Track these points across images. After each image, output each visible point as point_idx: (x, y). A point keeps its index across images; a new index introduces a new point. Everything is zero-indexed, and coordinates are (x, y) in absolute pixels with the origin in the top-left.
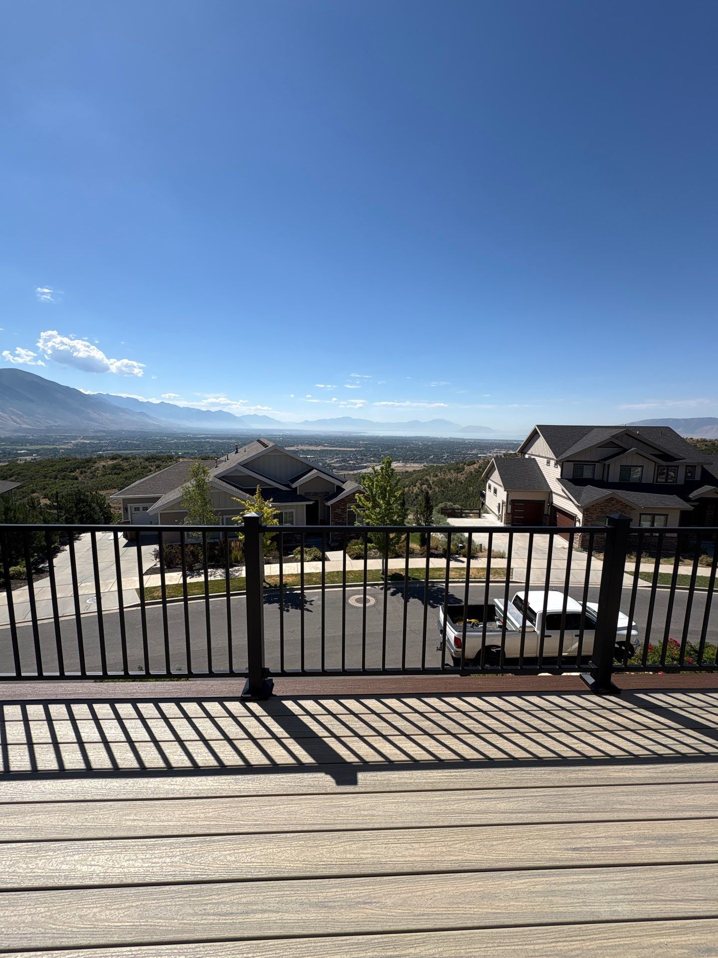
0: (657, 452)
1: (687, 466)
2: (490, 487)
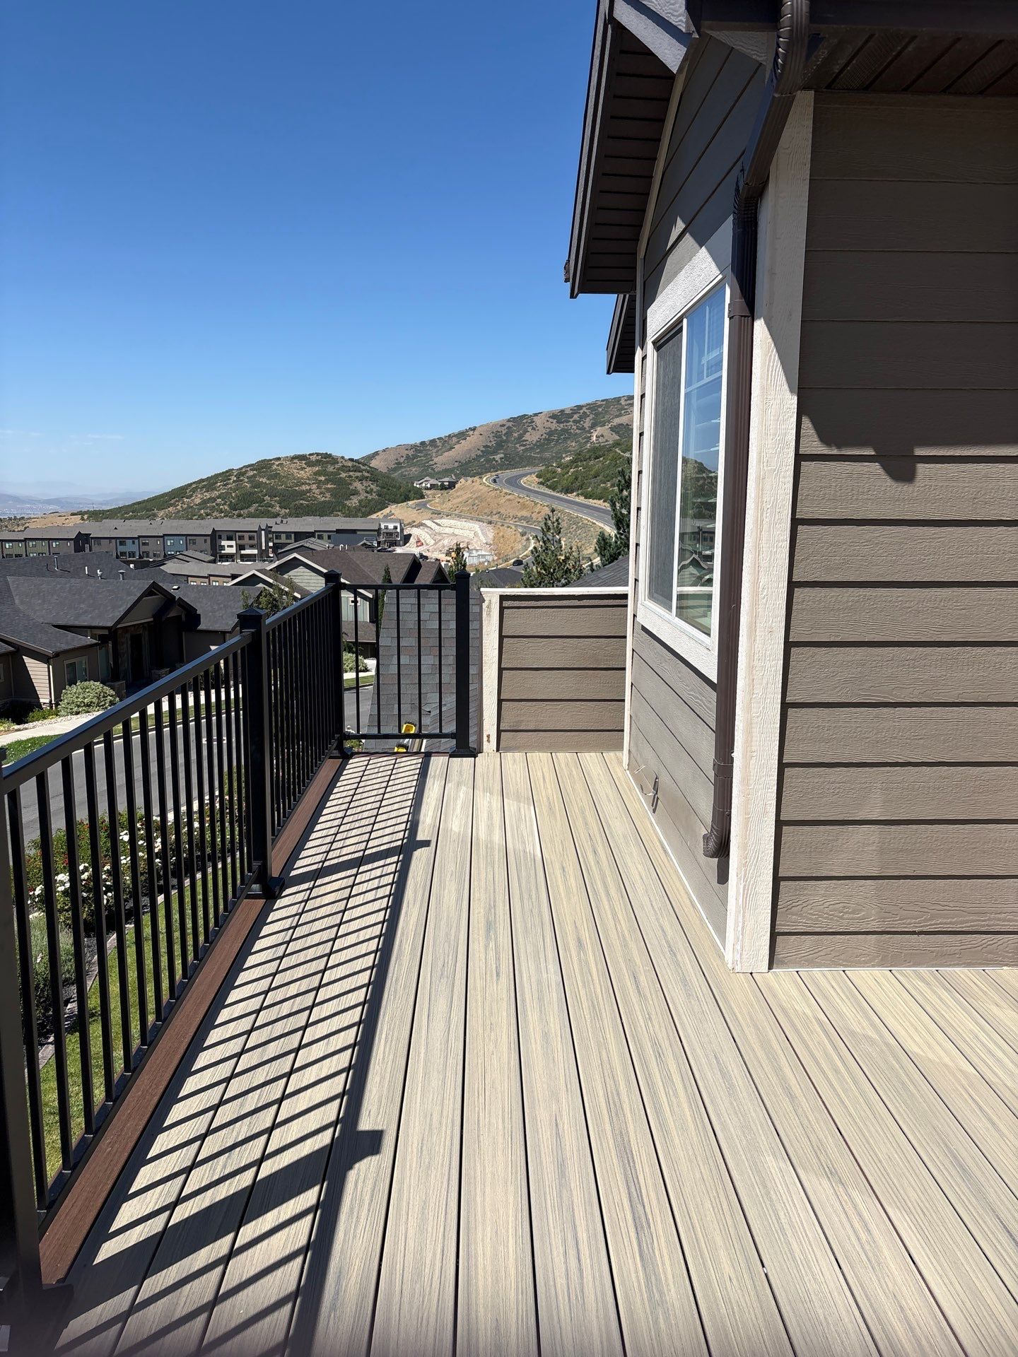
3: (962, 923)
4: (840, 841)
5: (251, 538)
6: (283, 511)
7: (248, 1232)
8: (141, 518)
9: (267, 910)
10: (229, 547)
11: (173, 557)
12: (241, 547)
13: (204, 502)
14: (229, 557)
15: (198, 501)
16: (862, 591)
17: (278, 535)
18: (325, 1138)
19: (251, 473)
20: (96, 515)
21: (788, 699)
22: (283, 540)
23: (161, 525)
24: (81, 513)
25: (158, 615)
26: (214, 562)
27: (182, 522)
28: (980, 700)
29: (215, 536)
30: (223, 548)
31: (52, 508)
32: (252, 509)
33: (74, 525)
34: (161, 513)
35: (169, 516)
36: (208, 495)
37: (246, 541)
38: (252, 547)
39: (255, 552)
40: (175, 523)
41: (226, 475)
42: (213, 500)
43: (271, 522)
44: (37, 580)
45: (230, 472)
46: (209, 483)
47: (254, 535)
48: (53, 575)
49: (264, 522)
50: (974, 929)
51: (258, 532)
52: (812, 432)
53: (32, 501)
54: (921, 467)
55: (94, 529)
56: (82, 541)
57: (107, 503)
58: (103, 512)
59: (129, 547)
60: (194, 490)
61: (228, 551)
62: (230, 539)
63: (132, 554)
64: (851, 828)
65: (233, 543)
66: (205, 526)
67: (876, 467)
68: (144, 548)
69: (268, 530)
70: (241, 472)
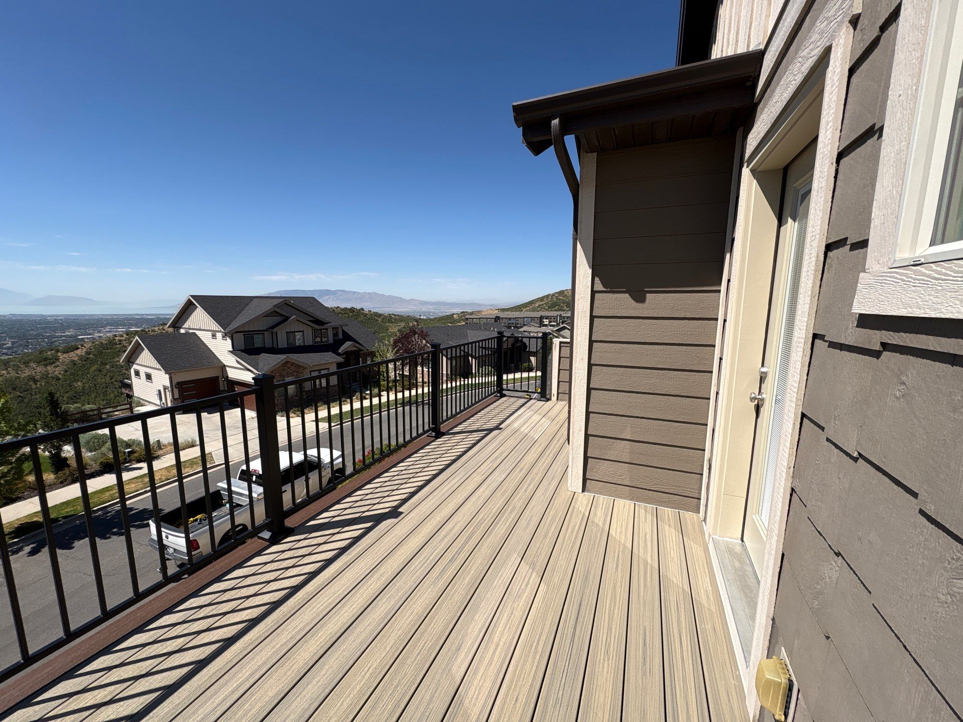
0: (311, 319)
1: (333, 328)
2: (137, 373)
3: (669, 489)
4: (614, 446)
5: (554, 319)
6: (567, 309)
7: (346, 529)
8: (518, 311)
9: (434, 441)
10: (546, 322)
11: (526, 325)
12: (550, 322)
13: (539, 306)
14: (546, 325)
15: (537, 305)
16: (622, 345)
17: (564, 318)
18: (387, 510)
19: (557, 295)
20: (503, 310)
21: (591, 386)
22: (566, 319)
23: (525, 313)
24: (498, 309)
25: (513, 345)
26: (540, 327)
27: (531, 313)
28: (677, 394)
29: (541, 318)
30: (544, 322)
31: (490, 307)
32: (556, 308)
33: (496, 313)
34: (524, 310)
35: (527, 311)
36: (541, 303)
37: (552, 320)
38: (554, 322)
39: (555, 324)
40: (529, 313)
41: (548, 296)
42: (542, 305)
43: (562, 313)
44: (476, 332)
45: (549, 295)
46: (542, 299)
47: (555, 318)
48: (482, 330)
49: (559, 313)
50: (675, 493)
51: (557, 317)
52: (599, 282)
53: (484, 305)
54: (648, 295)
55: (502, 315)
56: (497, 319)
57: (507, 306)
58: (505, 309)
59: (512, 321)
60: (536, 302)
61: (545, 323)
62: (546, 319)
63: (513, 324)
64: (618, 441)
65: (547, 320)
66: (538, 314)
67: (627, 295)
68: (517, 322)
69: (560, 316)
70: (553, 295)
